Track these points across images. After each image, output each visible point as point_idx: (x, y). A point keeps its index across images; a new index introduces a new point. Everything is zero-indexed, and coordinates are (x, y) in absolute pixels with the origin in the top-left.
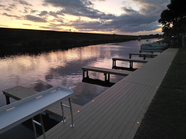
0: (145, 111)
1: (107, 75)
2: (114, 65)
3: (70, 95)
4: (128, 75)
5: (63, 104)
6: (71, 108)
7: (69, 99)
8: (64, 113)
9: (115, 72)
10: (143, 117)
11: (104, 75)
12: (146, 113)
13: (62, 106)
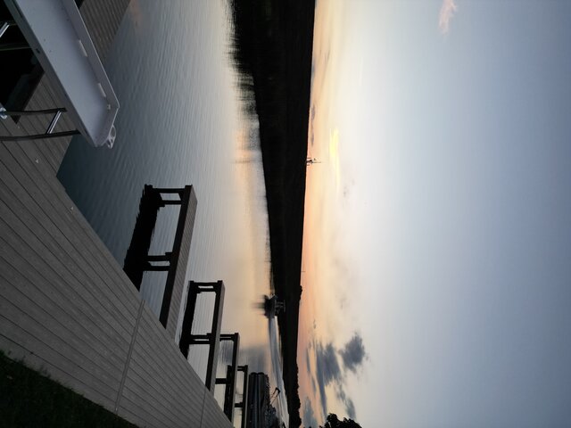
0: (33, 363)
1: (167, 264)
2: (200, 287)
3: (88, 135)
4: (165, 327)
5: (59, 114)
6: (47, 135)
7: (76, 132)
8: (32, 117)
9: (174, 287)
10: (12, 357)
11: (166, 253)
12: (26, 368)
13: (55, 111)
